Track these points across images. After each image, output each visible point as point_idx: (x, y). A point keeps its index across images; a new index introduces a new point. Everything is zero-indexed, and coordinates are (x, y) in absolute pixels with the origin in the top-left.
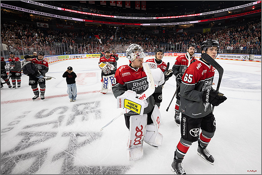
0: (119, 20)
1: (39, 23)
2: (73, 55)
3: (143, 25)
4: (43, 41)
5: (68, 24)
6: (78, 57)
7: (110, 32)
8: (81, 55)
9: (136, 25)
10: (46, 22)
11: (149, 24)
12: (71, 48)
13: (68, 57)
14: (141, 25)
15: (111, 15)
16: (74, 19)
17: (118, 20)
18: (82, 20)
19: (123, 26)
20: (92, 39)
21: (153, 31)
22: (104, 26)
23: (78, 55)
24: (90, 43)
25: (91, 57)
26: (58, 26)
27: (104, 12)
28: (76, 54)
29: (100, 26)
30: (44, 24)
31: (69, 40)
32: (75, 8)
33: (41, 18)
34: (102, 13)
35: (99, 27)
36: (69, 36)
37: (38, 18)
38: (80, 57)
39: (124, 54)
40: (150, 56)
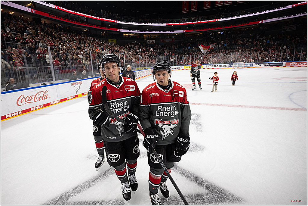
0: (225, 23)
1: (149, 41)
3: (264, 22)
4: (151, 55)
5: (171, 38)
6: (176, 69)
7: (212, 39)
8: (179, 67)
9: (252, 24)
10: (153, 39)
11: (277, 19)
12: (171, 60)
14: (261, 22)
15: (215, 19)
16: (175, 32)
17: (223, 23)
18: (182, 31)
19: (230, 30)
20: (191, 50)
21: (283, 28)
22: (205, 34)
24: (189, 55)
25: (188, 68)
26: (162, 41)
27: (207, 17)
28: (175, 66)
29: (201, 34)
30: (152, 41)
31: (170, 53)
32: (177, 20)
33: (151, 36)
34: (205, 18)
35: (199, 36)
36: (170, 49)
37: (149, 36)
38: (178, 69)
39: (228, 64)
40: (273, 67)
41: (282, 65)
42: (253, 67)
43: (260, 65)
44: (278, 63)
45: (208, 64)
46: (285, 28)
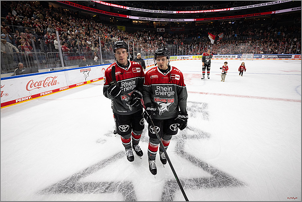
0: (236, 12)
1: (159, 29)
2: (181, 56)
3: (277, 12)
4: (160, 44)
5: (181, 26)
6: (185, 59)
7: (223, 29)
8: (188, 56)
9: (264, 14)
10: (163, 27)
11: (290, 10)
12: (180, 49)
13: (177, 58)
14: (273, 12)
15: (227, 8)
16: (186, 20)
17: (235, 12)
18: (192, 20)
19: (242, 19)
20: (200, 39)
21: (296, 19)
22: (216, 23)
23: (185, 56)
24: (198, 44)
25: (197, 58)
26: (171, 29)
27: (219, 6)
28: (183, 55)
29: (212, 23)
30: (161, 29)
31: (179, 42)
32: (188, 8)
33: (160, 24)
34: (216, 7)
35: (209, 25)
36: (179, 38)
37: (158, 24)
38: (187, 59)
39: (237, 55)
40: (281, 59)
41: (291, 58)
42: (262, 59)
43: (269, 56)
44: (287, 56)
45: (217, 54)
46: (298, 20)
